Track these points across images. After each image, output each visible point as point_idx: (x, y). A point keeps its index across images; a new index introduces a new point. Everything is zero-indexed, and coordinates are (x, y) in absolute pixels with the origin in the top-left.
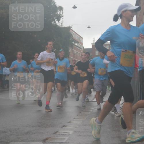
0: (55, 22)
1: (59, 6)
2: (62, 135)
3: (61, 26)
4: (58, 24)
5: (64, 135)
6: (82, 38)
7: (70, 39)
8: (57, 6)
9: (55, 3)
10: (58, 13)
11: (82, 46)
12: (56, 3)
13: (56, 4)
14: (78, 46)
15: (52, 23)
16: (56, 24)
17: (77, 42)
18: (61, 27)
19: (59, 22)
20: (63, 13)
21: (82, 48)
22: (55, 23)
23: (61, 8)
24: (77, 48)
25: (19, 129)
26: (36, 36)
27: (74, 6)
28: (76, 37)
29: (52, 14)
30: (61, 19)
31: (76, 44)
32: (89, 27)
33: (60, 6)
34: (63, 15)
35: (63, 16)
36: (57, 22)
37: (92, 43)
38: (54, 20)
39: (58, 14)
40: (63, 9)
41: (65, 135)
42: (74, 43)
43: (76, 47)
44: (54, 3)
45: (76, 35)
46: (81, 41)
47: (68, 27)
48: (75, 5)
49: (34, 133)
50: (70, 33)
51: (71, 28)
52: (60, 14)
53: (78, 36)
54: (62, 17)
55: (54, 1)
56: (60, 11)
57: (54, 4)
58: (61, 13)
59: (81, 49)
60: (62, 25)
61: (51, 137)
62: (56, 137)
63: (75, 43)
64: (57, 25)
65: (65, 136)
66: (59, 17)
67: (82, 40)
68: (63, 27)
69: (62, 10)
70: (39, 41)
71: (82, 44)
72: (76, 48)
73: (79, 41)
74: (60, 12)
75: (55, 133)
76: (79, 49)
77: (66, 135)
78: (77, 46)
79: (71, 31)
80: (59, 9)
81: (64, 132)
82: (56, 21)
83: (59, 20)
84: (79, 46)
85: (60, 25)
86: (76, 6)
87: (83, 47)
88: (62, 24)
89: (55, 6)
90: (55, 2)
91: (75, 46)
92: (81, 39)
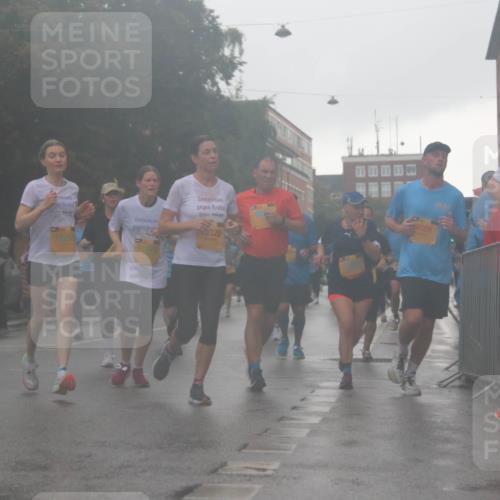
0: (215, 84)
1: (230, 30)
2: (239, 475)
3: (237, 97)
4: (226, 90)
5: (245, 476)
6: (310, 139)
7: (267, 144)
8: (224, 28)
9: (214, 18)
10: (227, 52)
11: (310, 168)
12: (218, 17)
13: (218, 20)
14: (295, 166)
15: (206, 86)
16: (219, 90)
17: (292, 154)
18: (236, 102)
19: (228, 84)
20: (241, 52)
21: (310, 175)
22: (215, 89)
23: (236, 37)
24: (293, 172)
25: (89, 456)
26: (147, 132)
27: (280, 27)
28: (289, 134)
29: (204, 58)
30: (236, 73)
31: (289, 161)
32: (333, 102)
33: (232, 27)
34: (243, 59)
35: (241, 63)
36: (222, 84)
37: (343, 158)
38: (212, 77)
39: (226, 57)
40: (243, 40)
41: (251, 476)
42: (281, 156)
43: (288, 170)
44: (210, 18)
45: (290, 130)
46: (306, 151)
47: (259, 101)
48: (283, 26)
49: (144, 471)
50: (268, 122)
51: (272, 106)
52: (233, 57)
53: (293, 131)
54: (240, 67)
55: (212, 11)
56: (231, 47)
57: (210, 22)
58: (237, 54)
59: (307, 176)
60: (241, 94)
61: (200, 485)
62: (219, 483)
63: (283, 154)
64: (222, 93)
65: (249, 480)
66: (229, 68)
67: (310, 146)
68: (241, 102)
69: (240, 43)
70: (160, 148)
71: (309, 159)
72: (288, 174)
73: (300, 147)
74: (232, 50)
75: (215, 471)
76: (300, 176)
77: (254, 476)
78: (291, 167)
79: (271, 114)
80: (229, 40)
81: (247, 468)
82: (218, 79)
83: (228, 77)
84: (300, 169)
85: (234, 93)
86: (287, 27)
87: (314, 171)
88: (238, 90)
89: (216, 28)
90: (215, 14)
91: (284, 168)
92: (304, 143)
